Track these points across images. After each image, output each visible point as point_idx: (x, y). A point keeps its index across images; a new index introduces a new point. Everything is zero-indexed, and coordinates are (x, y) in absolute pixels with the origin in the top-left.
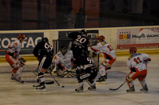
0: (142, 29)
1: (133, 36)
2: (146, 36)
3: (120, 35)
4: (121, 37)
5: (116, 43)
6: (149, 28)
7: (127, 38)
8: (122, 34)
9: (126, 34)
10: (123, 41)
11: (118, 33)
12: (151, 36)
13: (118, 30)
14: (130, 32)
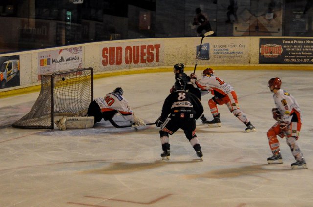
0: (61, 50)
1: (53, 61)
2: (65, 60)
3: (41, 60)
4: (42, 63)
5: (37, 72)
6: (67, 49)
7: (48, 65)
8: (42, 59)
9: (47, 58)
10: (44, 68)
11: (39, 57)
12: (69, 60)
13: (39, 53)
14: (50, 56)
